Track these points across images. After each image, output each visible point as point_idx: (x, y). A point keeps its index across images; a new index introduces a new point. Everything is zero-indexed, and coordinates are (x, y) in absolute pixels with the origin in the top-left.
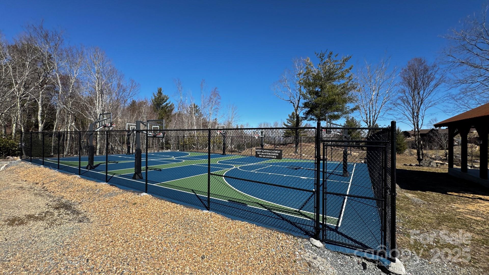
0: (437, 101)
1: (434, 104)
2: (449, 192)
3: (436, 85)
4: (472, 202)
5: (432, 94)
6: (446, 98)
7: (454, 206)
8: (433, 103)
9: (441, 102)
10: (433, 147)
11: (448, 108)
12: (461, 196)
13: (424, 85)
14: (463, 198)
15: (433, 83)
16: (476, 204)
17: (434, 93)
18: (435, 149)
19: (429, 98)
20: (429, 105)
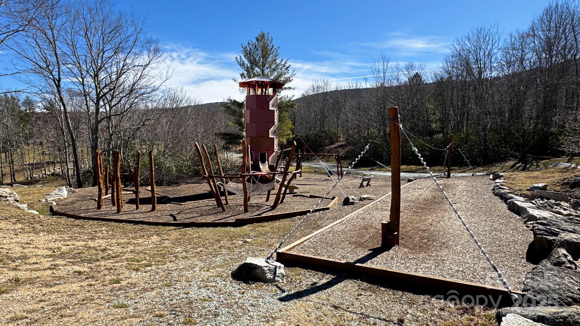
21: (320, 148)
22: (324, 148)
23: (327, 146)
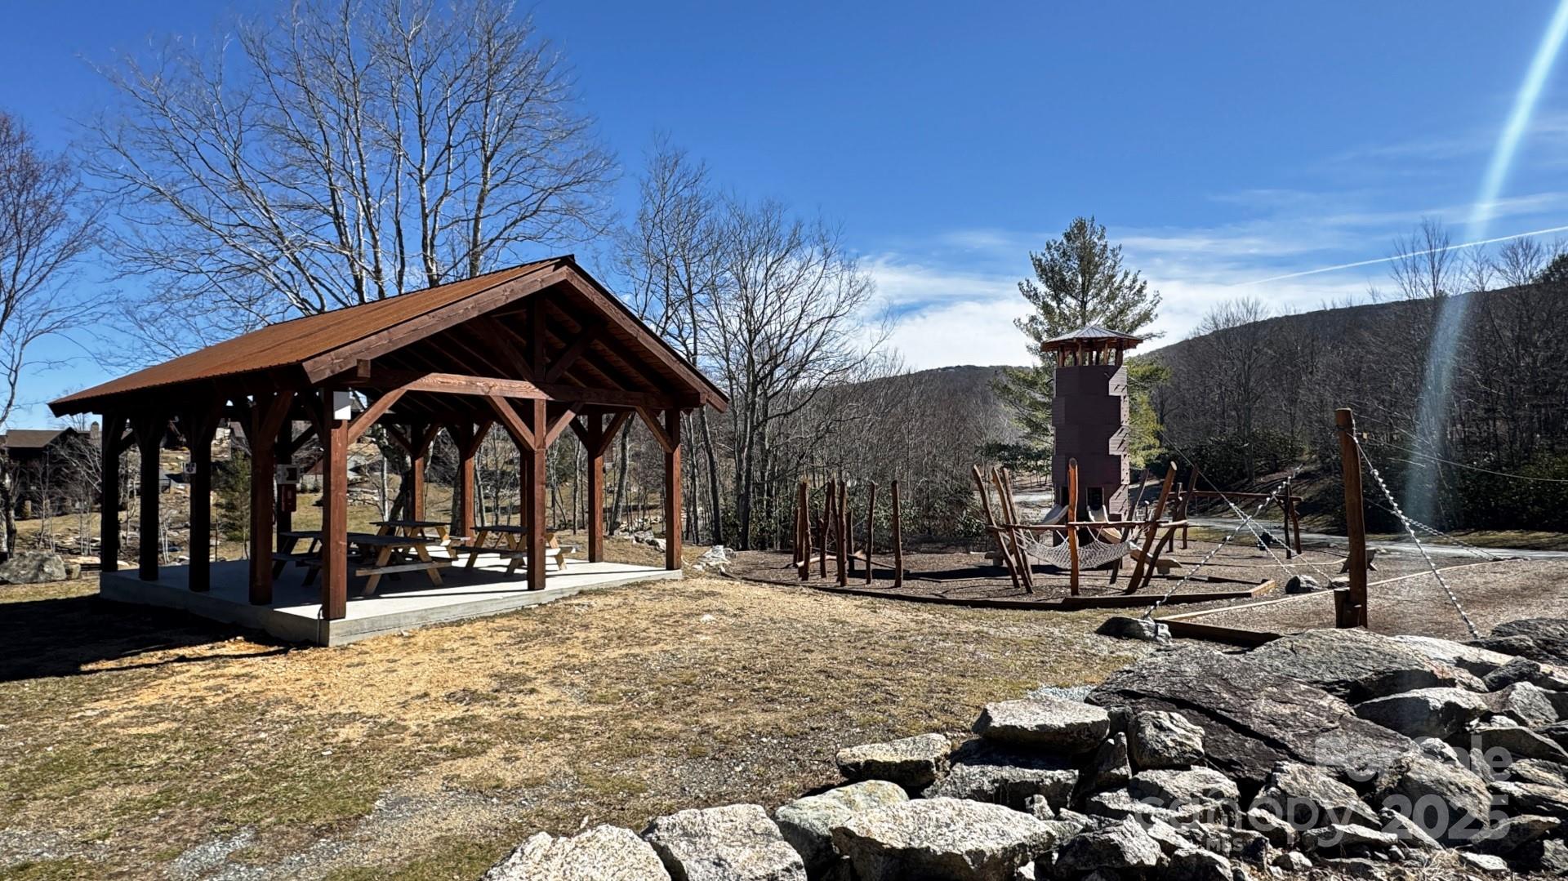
0: (73, 313)
1: (62, 322)
2: (87, 662)
3: (70, 249)
4: (154, 676)
5: (54, 282)
6: (105, 308)
7: (93, 709)
8: (57, 317)
9: (84, 319)
10: (69, 503)
11: (113, 349)
12: (126, 668)
13: (18, 233)
14: (129, 673)
15: (57, 237)
16: (164, 681)
17: (62, 279)
18: (78, 511)
19: (42, 294)
20: (43, 326)
21: (1237, 480)
22: (1250, 480)
23: (1259, 475)
